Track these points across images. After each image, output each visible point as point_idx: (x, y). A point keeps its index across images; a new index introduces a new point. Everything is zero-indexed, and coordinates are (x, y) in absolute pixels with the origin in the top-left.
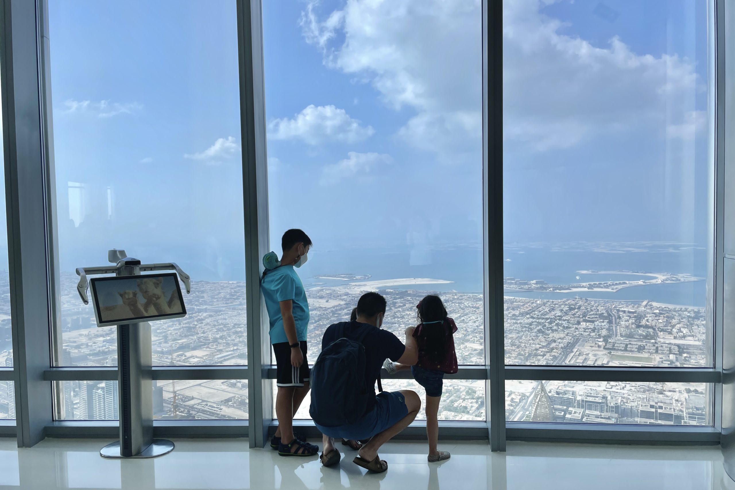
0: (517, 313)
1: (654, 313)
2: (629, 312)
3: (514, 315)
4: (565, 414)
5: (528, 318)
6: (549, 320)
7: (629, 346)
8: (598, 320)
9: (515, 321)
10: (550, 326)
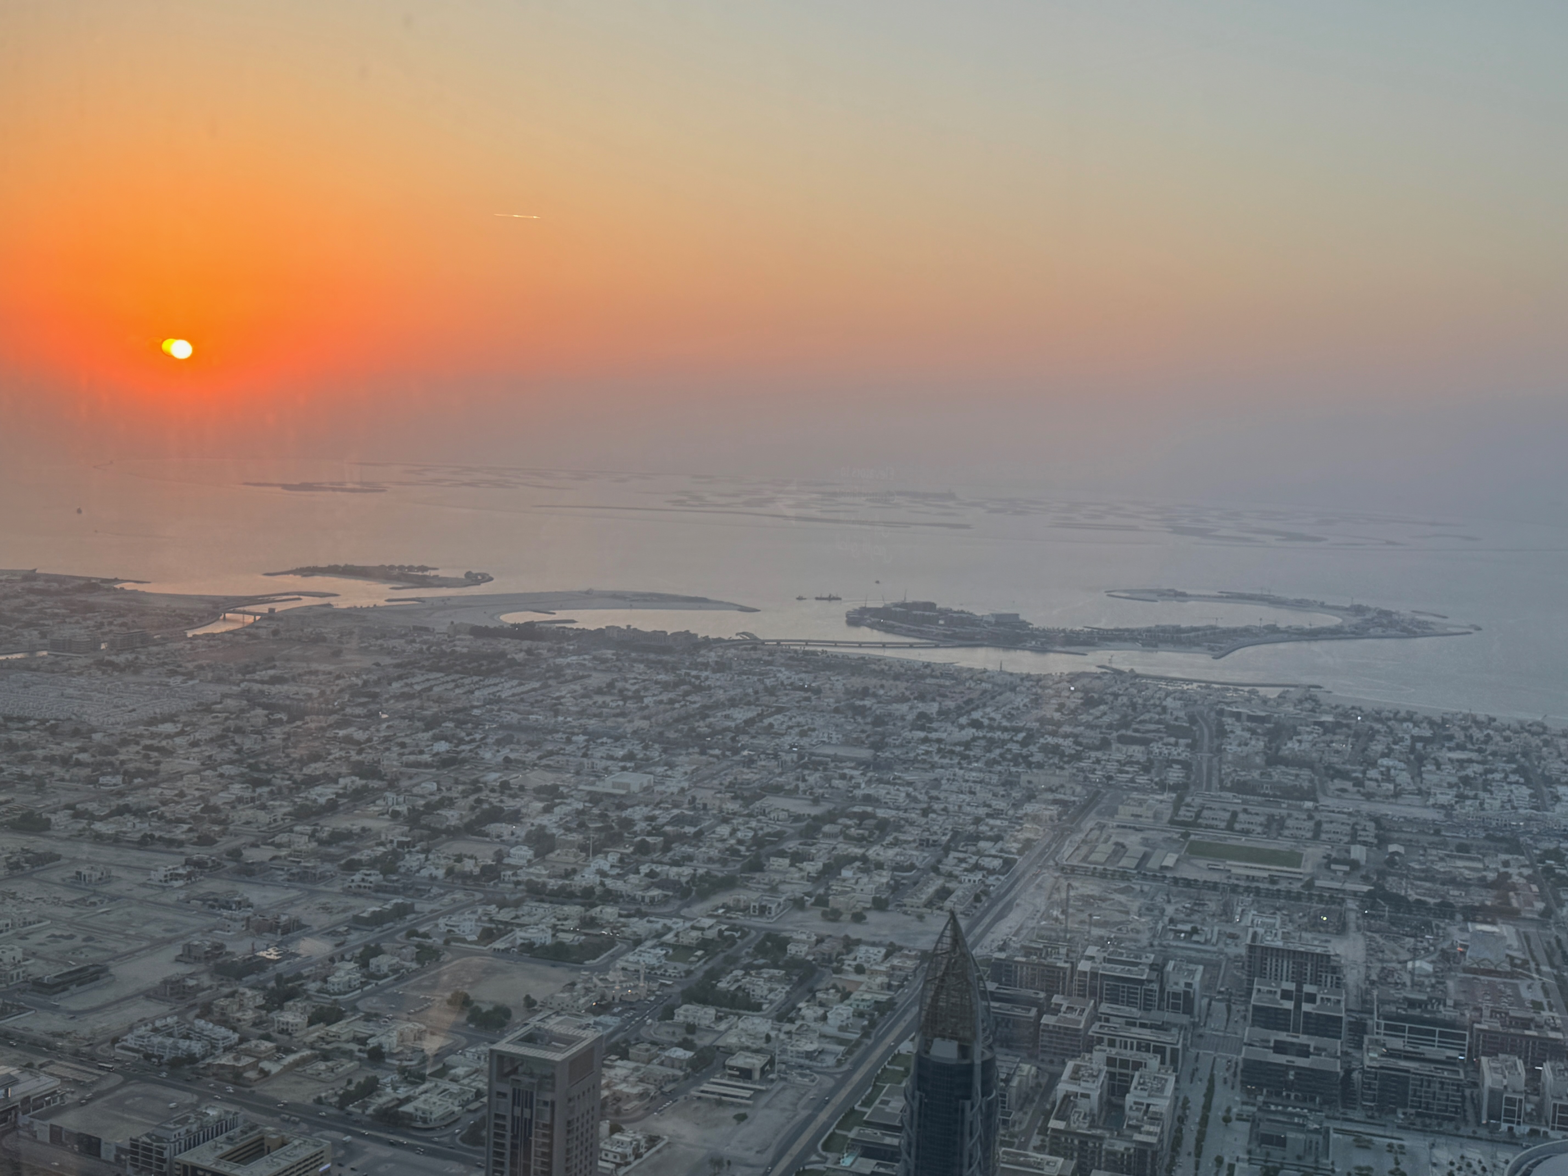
0: (933, 708)
1: (1321, 724)
2: (1251, 718)
3: (922, 715)
4: (1040, 1015)
5: (962, 727)
6: (1021, 736)
7: (1242, 817)
8: (1161, 738)
9: (922, 734)
10: (1025, 751)
